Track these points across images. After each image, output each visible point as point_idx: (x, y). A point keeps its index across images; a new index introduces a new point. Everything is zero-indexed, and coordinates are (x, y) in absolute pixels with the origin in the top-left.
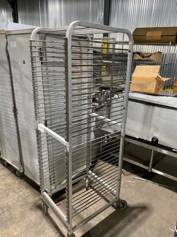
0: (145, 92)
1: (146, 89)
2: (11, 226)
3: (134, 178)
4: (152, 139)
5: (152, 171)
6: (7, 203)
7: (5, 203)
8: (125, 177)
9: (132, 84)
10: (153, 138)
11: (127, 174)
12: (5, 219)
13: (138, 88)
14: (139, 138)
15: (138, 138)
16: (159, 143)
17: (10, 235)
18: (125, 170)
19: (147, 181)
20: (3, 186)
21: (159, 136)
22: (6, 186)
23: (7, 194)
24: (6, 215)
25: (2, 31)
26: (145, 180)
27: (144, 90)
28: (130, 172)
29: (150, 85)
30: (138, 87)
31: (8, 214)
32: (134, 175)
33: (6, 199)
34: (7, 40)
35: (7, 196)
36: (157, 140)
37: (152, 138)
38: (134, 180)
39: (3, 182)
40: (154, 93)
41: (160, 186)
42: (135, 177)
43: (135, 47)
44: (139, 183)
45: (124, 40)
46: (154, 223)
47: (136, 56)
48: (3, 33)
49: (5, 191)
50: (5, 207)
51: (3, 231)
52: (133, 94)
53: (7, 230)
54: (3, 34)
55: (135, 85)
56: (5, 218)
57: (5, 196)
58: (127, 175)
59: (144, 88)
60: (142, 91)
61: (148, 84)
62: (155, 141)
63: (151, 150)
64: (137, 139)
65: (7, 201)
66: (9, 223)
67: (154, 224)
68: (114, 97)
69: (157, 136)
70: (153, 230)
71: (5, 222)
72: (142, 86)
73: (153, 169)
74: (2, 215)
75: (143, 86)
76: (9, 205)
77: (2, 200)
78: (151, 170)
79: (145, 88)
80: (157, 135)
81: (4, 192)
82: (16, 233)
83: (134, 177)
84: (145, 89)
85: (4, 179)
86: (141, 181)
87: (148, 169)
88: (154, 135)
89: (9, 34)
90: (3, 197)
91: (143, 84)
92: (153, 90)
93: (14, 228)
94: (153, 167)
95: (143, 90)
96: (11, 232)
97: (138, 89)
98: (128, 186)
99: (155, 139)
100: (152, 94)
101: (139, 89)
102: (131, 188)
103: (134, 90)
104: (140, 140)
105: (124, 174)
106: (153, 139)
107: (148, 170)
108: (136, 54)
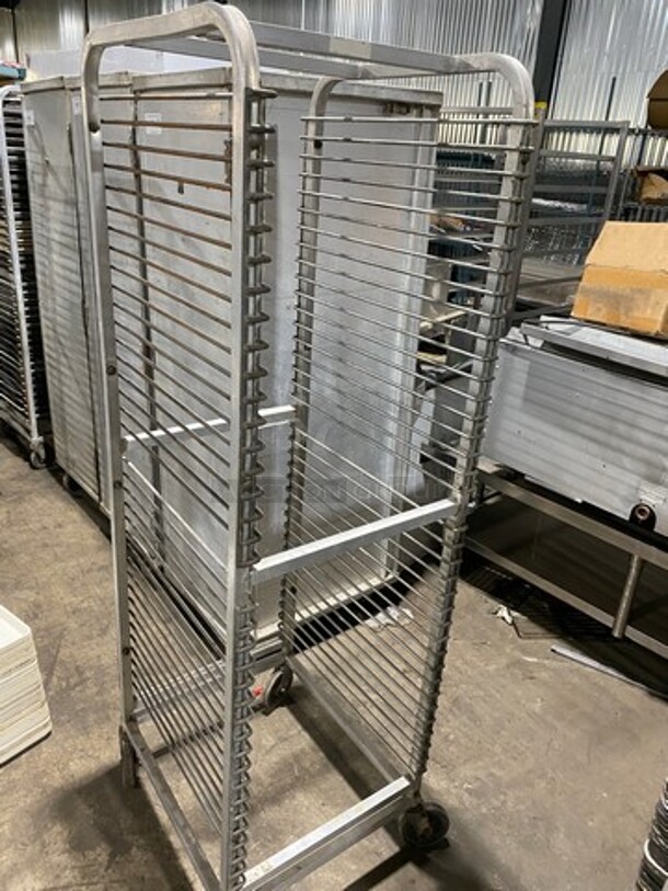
0: (625, 326)
1: (630, 314)
2: (95, 730)
3: (553, 651)
4: (634, 509)
5: (627, 635)
6: (99, 657)
7: (91, 654)
8: (519, 640)
9: (581, 292)
10: (637, 506)
11: (530, 631)
12: (82, 705)
13: (599, 309)
14: (584, 503)
15: (579, 501)
16: (656, 530)
17: (89, 756)
18: (524, 618)
19: (603, 668)
20: (95, 601)
21: (661, 502)
22: (103, 603)
23: (103, 627)
24: (88, 692)
25: (123, 77)
26: (596, 664)
27: (623, 318)
28: (542, 626)
29: (648, 298)
30: (600, 305)
31: (95, 689)
32: (556, 641)
33: (97, 644)
34: (136, 109)
35: (99, 635)
36: (652, 518)
37: (633, 506)
38: (554, 659)
39: (98, 591)
40: (657, 333)
41: (652, 695)
42: (558, 650)
43: (654, 145)
44: (571, 671)
45: (610, 119)
46: (592, 820)
47: (652, 184)
48: (126, 83)
49: (98, 619)
50: (91, 668)
51: (70, 741)
52: (575, 331)
53: (81, 738)
54: (126, 86)
55: (592, 296)
56: (84, 702)
57: (95, 633)
58: (528, 636)
59: (622, 311)
60: (613, 323)
61: (637, 296)
62: (643, 521)
63: (630, 556)
64: (576, 503)
65: (97, 651)
66: (92, 718)
67: (590, 824)
68: (510, 336)
69: (654, 502)
70: (580, 843)
71: (81, 714)
72: (615, 300)
73: (629, 628)
74: (78, 689)
75: (618, 303)
76: (103, 662)
77: (85, 643)
78: (624, 629)
79: (628, 310)
80: (652, 497)
81: (93, 621)
82: (108, 754)
83: (554, 647)
84: (626, 314)
85: (101, 582)
86: (577, 665)
87: (611, 625)
88: (643, 497)
89: (143, 87)
90: (90, 638)
91: (622, 296)
92: (655, 321)
93: (106, 736)
94: (632, 619)
95: (619, 318)
96: (92, 747)
97: (601, 314)
98: (523, 674)
99: (642, 512)
100: (652, 335)
101: (604, 311)
102: (534, 684)
103: (585, 314)
104: (587, 509)
105: (520, 629)
106: (638, 509)
107: (610, 630)
108: (655, 178)
